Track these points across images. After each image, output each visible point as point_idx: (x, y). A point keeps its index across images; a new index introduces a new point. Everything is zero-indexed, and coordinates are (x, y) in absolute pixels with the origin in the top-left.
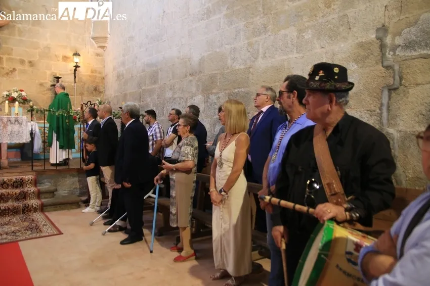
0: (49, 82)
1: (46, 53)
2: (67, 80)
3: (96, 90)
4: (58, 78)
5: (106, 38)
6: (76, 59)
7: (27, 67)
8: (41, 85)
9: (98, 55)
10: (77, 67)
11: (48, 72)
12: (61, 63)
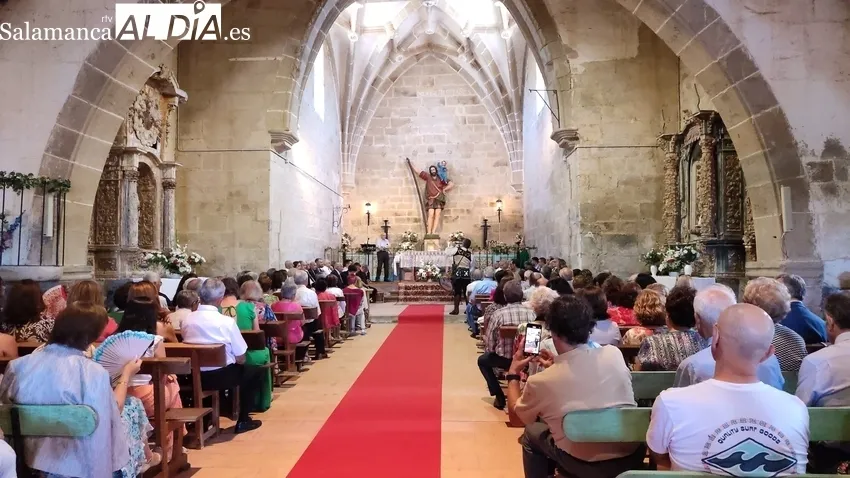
0: (481, 223)
1: (479, 203)
2: (493, 221)
3: (517, 227)
4: (486, 221)
5: (521, 185)
6: (499, 205)
7: (465, 214)
8: (475, 226)
9: (517, 198)
10: (499, 210)
11: (480, 216)
12: (490, 208)
